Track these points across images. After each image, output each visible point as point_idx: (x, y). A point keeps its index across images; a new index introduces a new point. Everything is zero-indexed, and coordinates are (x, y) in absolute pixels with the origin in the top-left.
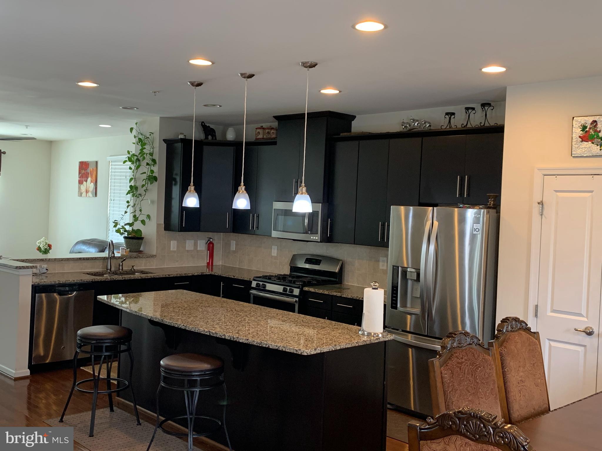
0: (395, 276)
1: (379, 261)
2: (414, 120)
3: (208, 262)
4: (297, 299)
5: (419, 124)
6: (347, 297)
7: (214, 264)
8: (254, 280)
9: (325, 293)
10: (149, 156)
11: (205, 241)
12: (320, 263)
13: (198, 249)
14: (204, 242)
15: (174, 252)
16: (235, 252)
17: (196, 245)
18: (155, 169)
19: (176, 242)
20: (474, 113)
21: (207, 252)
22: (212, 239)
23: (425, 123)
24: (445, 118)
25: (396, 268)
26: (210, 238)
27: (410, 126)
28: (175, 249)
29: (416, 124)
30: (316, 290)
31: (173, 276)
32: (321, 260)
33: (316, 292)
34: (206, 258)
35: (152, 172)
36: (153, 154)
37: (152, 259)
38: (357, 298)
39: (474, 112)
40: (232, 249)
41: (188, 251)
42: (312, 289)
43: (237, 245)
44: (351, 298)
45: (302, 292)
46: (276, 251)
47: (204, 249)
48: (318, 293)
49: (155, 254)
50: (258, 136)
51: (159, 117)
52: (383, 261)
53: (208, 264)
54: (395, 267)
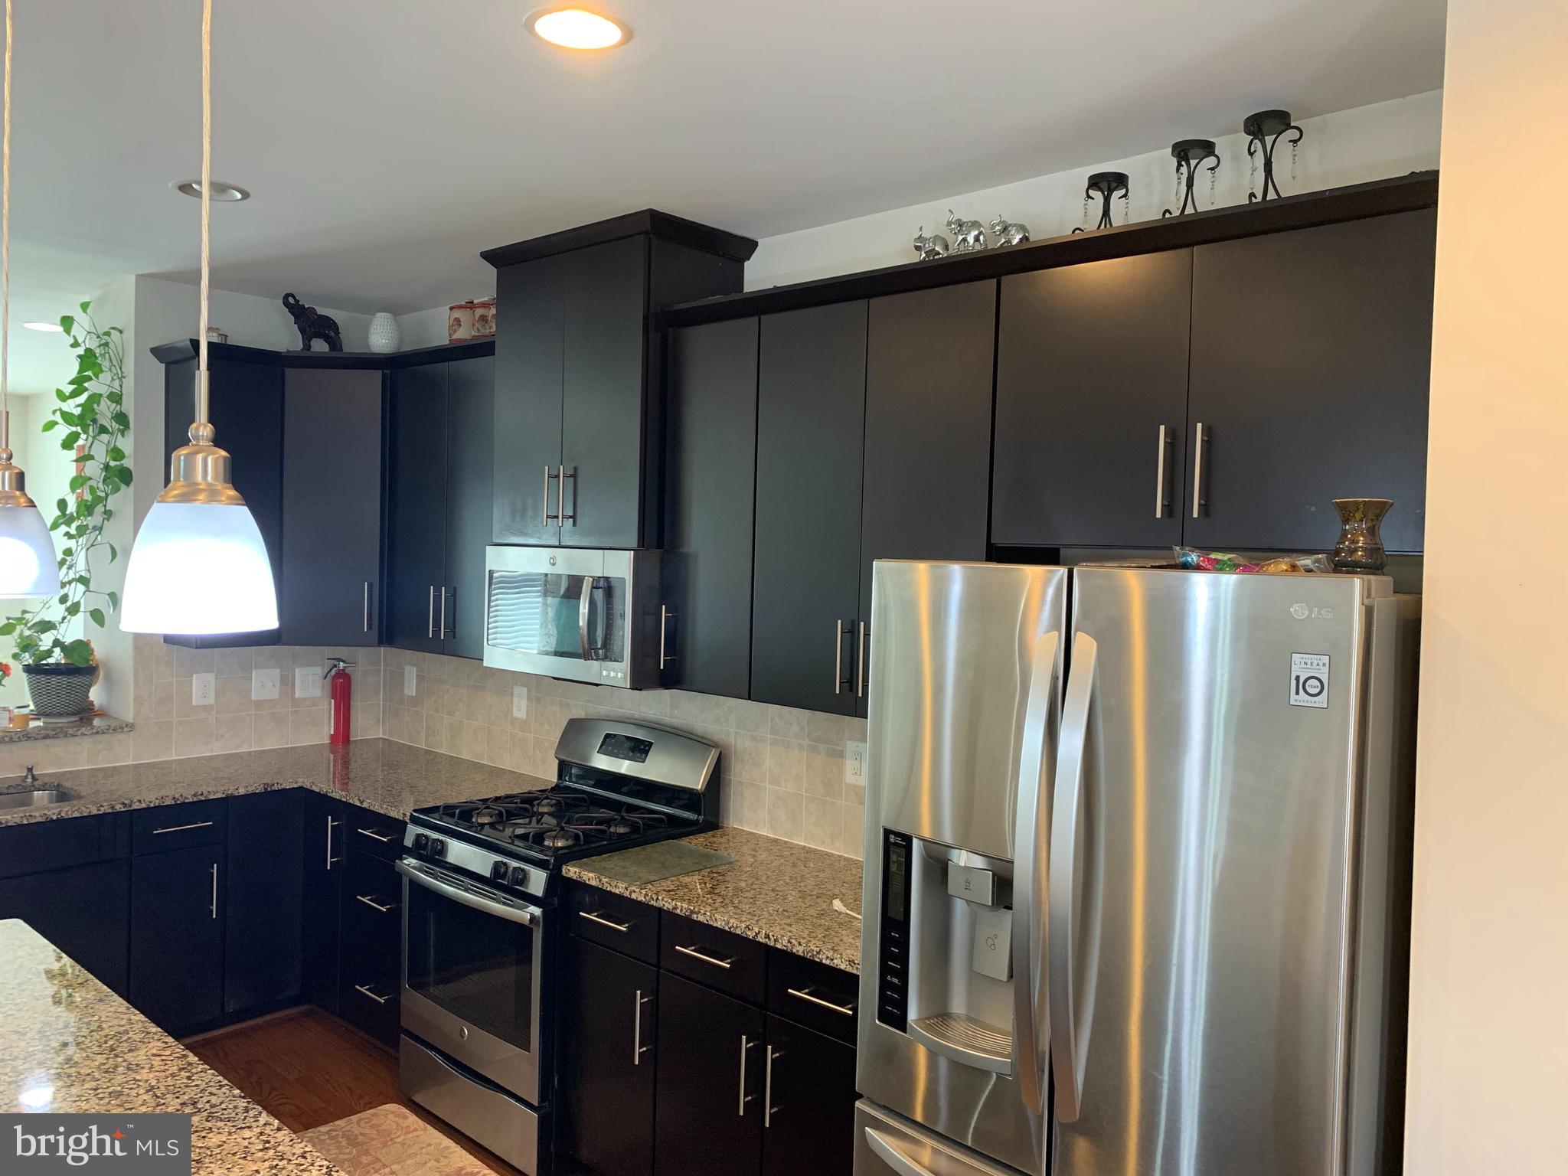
0: (897, 886)
1: (841, 755)
2: (960, 224)
3: (332, 733)
4: (537, 911)
5: (981, 238)
6: (711, 923)
7: (351, 739)
8: (415, 821)
9: (634, 896)
10: (109, 403)
11: (323, 669)
12: (646, 753)
13: (297, 696)
14: (319, 671)
15: (207, 708)
16: (416, 701)
17: (287, 682)
18: (126, 444)
19: (210, 678)
20: (1212, 169)
21: (330, 704)
22: (344, 662)
23: (1005, 229)
24: (1089, 197)
25: (899, 840)
26: (339, 660)
27: (946, 248)
28: (211, 700)
29: (971, 239)
30: (605, 880)
31: (144, 805)
32: (651, 744)
33: (605, 888)
34: (326, 723)
35: (117, 453)
36: (120, 396)
37: (120, 736)
38: (749, 933)
39: (1210, 161)
40: (407, 692)
41: (258, 704)
42: (590, 875)
43: (420, 678)
44: (727, 928)
45: (557, 881)
46: (524, 703)
47: (317, 692)
48: (610, 891)
49: (130, 720)
50: (455, 332)
51: (134, 277)
52: (859, 757)
53: (334, 739)
54: (892, 838)
